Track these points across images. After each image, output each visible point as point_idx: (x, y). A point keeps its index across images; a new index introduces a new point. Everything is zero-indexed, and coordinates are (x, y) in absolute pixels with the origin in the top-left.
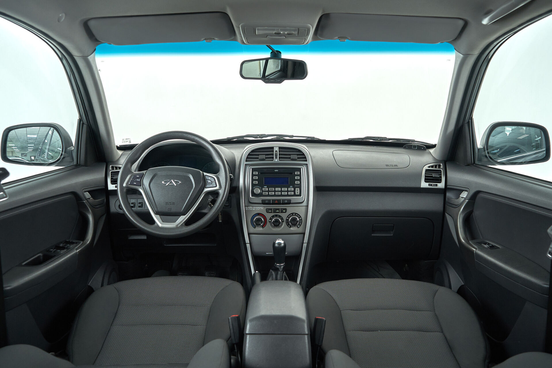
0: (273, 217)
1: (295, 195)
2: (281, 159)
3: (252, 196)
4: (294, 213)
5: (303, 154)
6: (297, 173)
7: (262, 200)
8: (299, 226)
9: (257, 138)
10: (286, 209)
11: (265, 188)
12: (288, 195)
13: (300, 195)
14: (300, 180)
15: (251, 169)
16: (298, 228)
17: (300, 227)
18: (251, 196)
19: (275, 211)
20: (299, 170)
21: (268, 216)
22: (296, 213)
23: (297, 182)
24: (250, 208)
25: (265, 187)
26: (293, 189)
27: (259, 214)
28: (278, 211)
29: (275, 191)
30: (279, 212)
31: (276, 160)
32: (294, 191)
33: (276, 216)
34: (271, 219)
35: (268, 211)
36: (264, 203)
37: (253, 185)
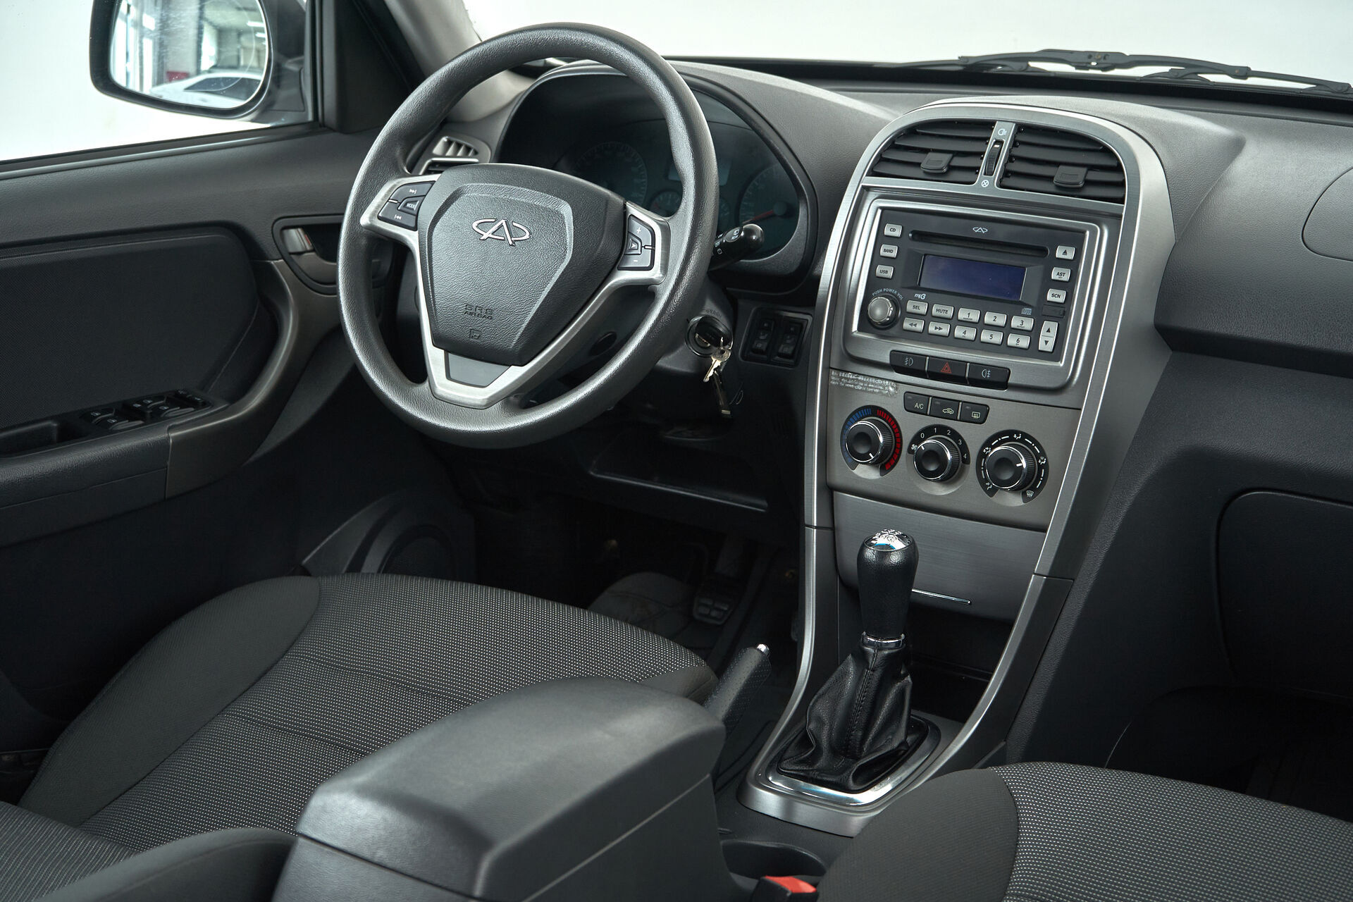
0: (928, 431)
1: (1033, 351)
2: (1011, 181)
3: (860, 329)
4: (1017, 433)
5: (1118, 169)
6: (1065, 253)
7: (894, 354)
8: (1030, 494)
9: (1087, 68)
10: (985, 410)
11: (920, 300)
12: (1003, 348)
13: (1055, 354)
14: (1068, 286)
15: (880, 211)
16: (1026, 499)
17: (1034, 497)
18: (855, 327)
19: (938, 406)
20: (1075, 238)
21: (910, 424)
22: (1025, 435)
23: (1053, 295)
24: (848, 379)
25: (919, 296)
26: (1028, 324)
27: (875, 411)
28: (950, 411)
29: (954, 321)
30: (953, 418)
31: (985, 183)
32: (1034, 334)
33: (942, 430)
34: (917, 439)
35: (911, 403)
36: (899, 364)
37: (874, 283)
